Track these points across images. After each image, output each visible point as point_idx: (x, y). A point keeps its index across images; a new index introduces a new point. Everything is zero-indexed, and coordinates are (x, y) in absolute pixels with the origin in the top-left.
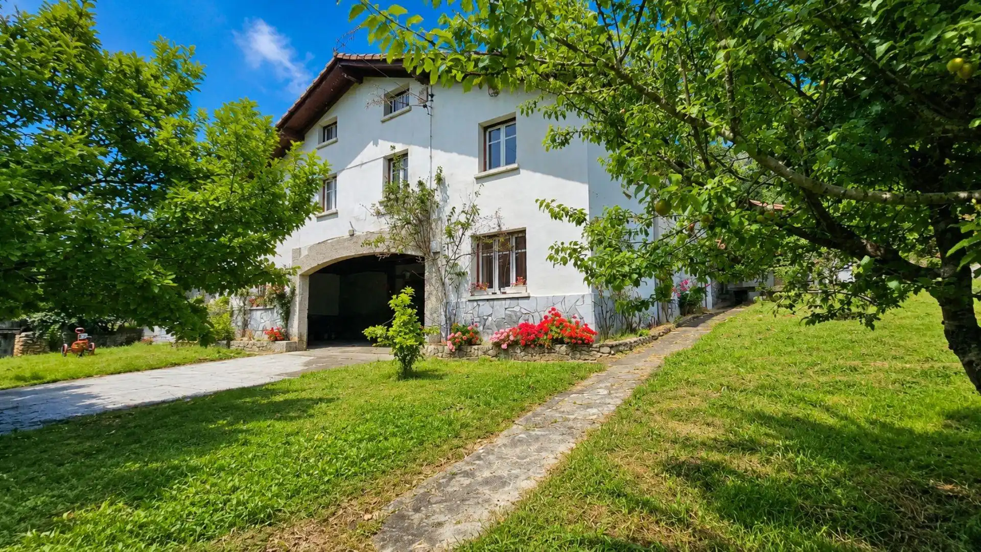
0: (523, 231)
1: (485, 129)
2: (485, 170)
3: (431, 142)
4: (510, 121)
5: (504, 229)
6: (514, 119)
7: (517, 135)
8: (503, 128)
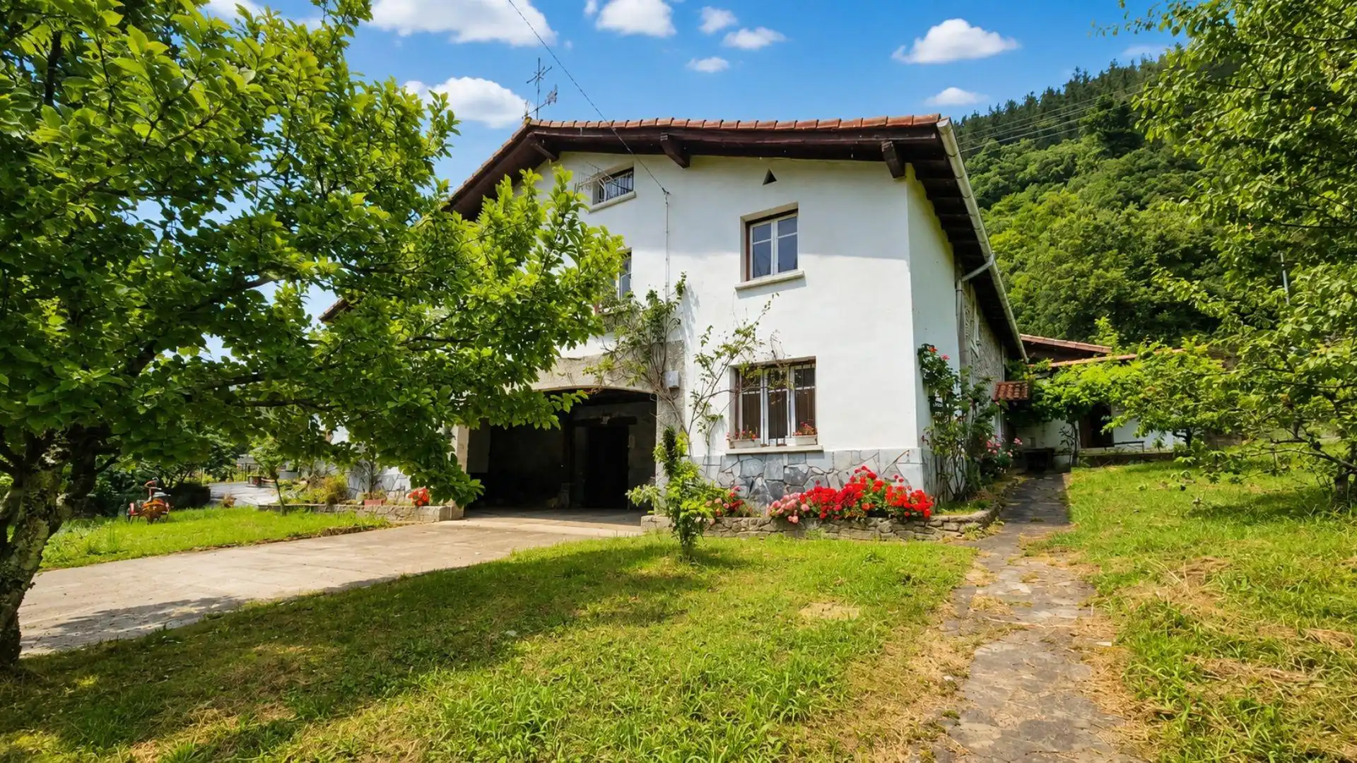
0: (812, 361)
1: (748, 224)
2: (748, 279)
3: (668, 242)
4: (788, 215)
5: (780, 357)
6: (796, 211)
7: (798, 233)
8: (774, 224)
